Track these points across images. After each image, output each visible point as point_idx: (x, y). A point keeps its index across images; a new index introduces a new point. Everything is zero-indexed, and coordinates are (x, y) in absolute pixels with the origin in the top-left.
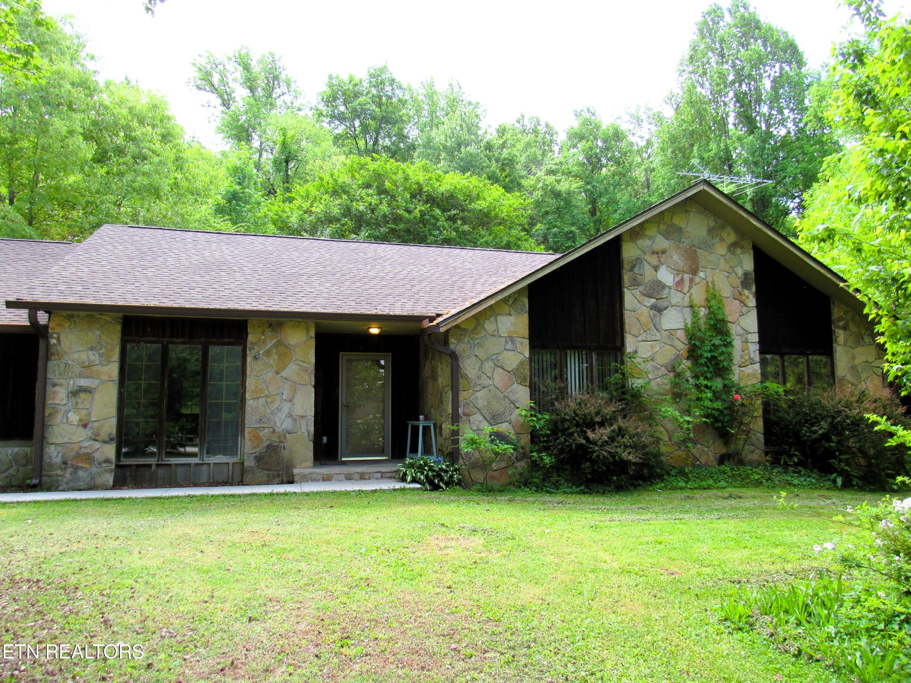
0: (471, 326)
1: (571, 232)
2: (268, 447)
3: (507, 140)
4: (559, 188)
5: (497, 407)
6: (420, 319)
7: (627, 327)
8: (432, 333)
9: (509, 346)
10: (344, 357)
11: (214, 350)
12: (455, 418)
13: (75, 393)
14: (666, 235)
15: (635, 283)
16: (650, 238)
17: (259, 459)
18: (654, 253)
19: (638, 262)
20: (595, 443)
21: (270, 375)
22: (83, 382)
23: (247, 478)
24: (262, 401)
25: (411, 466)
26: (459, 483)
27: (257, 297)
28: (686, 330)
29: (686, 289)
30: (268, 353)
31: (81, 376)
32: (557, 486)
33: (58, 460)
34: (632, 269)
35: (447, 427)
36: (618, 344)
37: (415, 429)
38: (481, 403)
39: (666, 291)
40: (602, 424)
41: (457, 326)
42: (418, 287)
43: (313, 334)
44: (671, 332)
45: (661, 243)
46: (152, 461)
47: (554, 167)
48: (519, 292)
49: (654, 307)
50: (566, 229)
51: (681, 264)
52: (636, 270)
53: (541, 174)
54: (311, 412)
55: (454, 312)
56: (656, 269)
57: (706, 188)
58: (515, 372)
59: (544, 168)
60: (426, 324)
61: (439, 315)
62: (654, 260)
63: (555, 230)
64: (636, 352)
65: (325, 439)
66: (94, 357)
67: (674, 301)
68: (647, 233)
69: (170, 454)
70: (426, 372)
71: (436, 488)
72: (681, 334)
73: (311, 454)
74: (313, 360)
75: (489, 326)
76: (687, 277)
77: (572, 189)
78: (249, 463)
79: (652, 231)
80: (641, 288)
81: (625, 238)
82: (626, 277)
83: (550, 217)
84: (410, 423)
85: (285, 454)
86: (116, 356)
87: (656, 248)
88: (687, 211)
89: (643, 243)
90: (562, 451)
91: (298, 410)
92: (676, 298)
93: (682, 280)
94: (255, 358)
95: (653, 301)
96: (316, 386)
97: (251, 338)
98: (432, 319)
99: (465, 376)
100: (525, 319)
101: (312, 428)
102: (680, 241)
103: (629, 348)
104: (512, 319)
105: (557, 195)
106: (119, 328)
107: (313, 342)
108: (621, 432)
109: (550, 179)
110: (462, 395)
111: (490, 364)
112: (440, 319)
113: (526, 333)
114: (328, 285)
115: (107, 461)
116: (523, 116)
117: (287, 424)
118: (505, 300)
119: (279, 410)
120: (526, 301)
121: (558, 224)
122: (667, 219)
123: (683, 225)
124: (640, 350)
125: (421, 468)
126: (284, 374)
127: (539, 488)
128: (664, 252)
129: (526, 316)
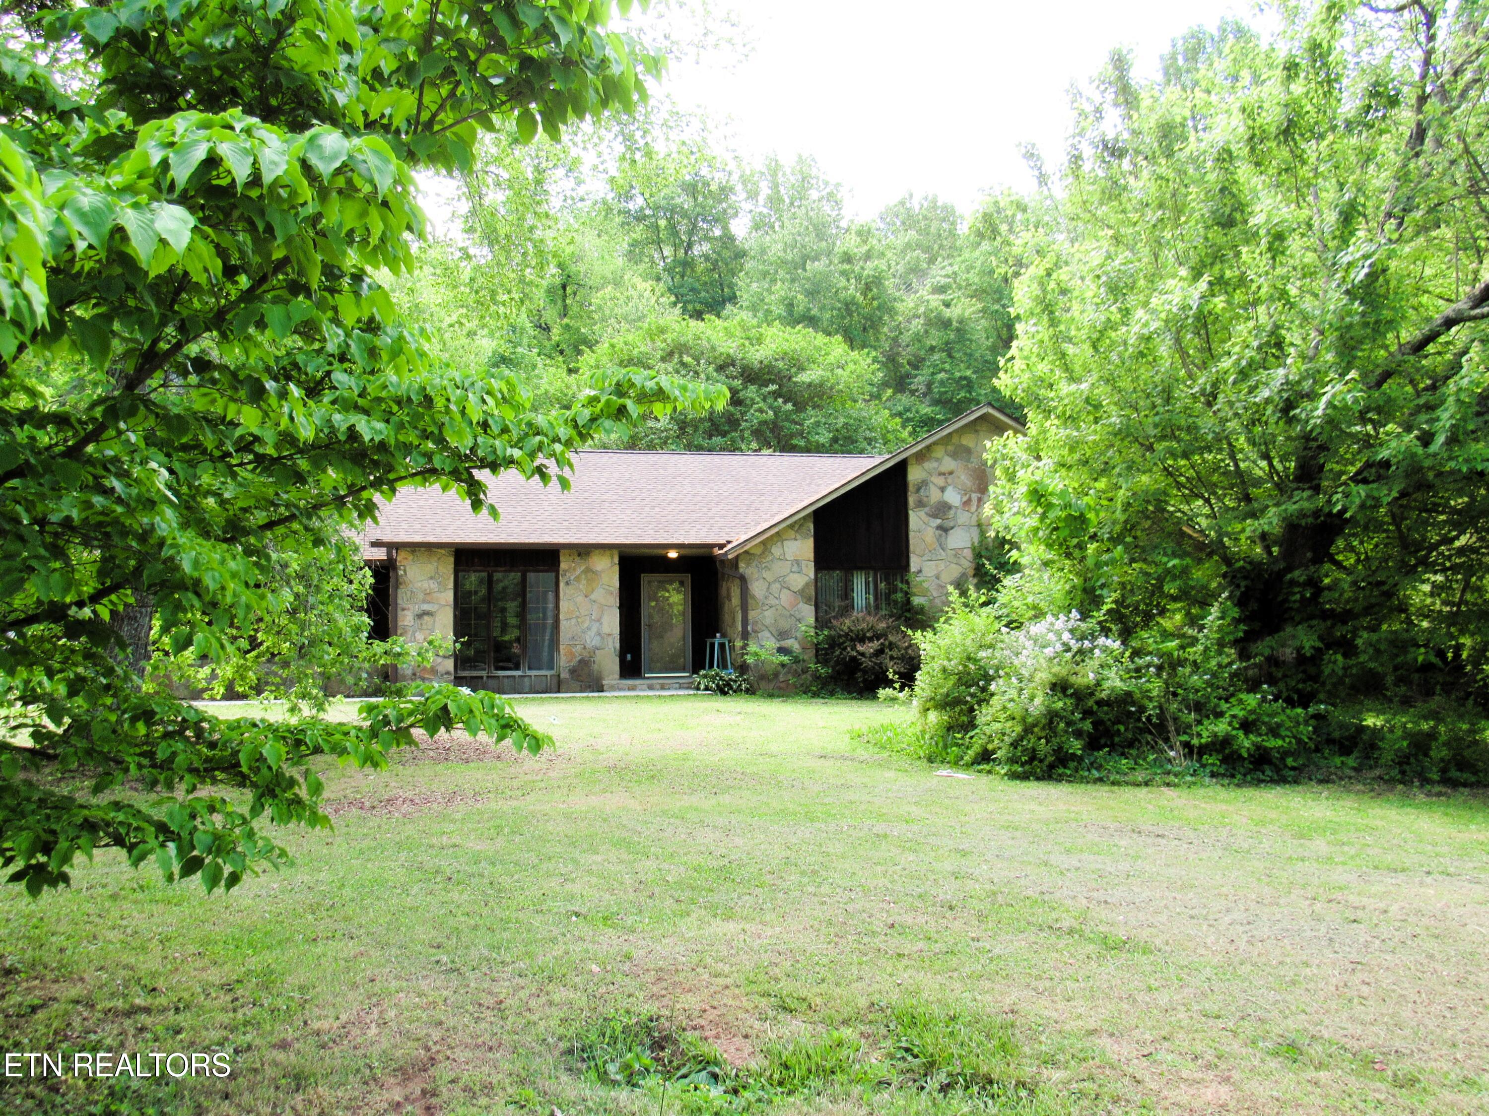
0: (758, 551)
1: (965, 378)
2: (580, 661)
3: (872, 248)
4: (947, 313)
5: (785, 625)
6: (711, 546)
7: (912, 548)
8: (723, 561)
9: (795, 569)
10: (645, 578)
11: (531, 576)
12: (745, 635)
13: (420, 616)
14: (954, 455)
15: (921, 504)
16: (937, 460)
17: (573, 671)
18: (942, 474)
19: (924, 483)
20: (863, 654)
21: (580, 599)
22: (426, 607)
23: (563, 687)
24: (573, 621)
25: (705, 676)
26: (747, 691)
27: (568, 529)
28: (973, 549)
29: (973, 509)
30: (578, 579)
31: (424, 601)
32: (832, 694)
33: (409, 672)
34: (918, 490)
35: (739, 644)
36: (904, 563)
37: (712, 645)
38: (768, 621)
39: (952, 512)
40: (871, 639)
41: (746, 552)
42: (714, 511)
43: (616, 560)
44: (957, 553)
45: (948, 464)
46: (483, 673)
47: (943, 281)
48: (804, 518)
49: (939, 528)
50: (958, 375)
51: (969, 483)
52: (922, 491)
53: (924, 292)
54: (616, 630)
55: (744, 538)
56: (943, 490)
57: (991, 411)
58: (802, 592)
59: (929, 282)
60: (717, 552)
61: (729, 542)
62: (940, 481)
63: (942, 375)
64: (920, 571)
65: (629, 657)
66: (433, 585)
67: (960, 521)
68: (934, 455)
69: (498, 668)
70: (723, 592)
71: (724, 693)
72: (968, 553)
73: (617, 668)
74: (617, 584)
75: (776, 551)
76: (975, 496)
77: (966, 314)
78: (564, 675)
79: (939, 452)
80: (927, 509)
81: (910, 462)
82: (912, 500)
83: (936, 356)
84: (709, 641)
85: (595, 667)
86: (451, 585)
87: (943, 469)
88: (976, 431)
89: (929, 465)
90: (837, 663)
91: (606, 629)
92: (963, 517)
93: (970, 500)
94: (567, 583)
95: (939, 521)
96: (620, 608)
97: (563, 566)
98: (721, 546)
99: (754, 597)
100: (810, 543)
101: (618, 645)
102: (968, 461)
103: (914, 567)
104: (798, 543)
105: (946, 324)
106: (452, 559)
107: (617, 568)
108: (891, 646)
109: (935, 301)
110: (752, 615)
111: (778, 585)
112: (729, 546)
113: (811, 556)
114: (629, 512)
115: (448, 673)
116: (911, 196)
117: (596, 642)
118: (791, 526)
119: (589, 628)
120: (811, 526)
121: (947, 366)
122: (955, 439)
123: (971, 445)
124: (924, 570)
125: (713, 678)
126: (593, 597)
127: (816, 695)
128: (951, 473)
129: (812, 540)
